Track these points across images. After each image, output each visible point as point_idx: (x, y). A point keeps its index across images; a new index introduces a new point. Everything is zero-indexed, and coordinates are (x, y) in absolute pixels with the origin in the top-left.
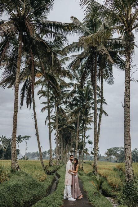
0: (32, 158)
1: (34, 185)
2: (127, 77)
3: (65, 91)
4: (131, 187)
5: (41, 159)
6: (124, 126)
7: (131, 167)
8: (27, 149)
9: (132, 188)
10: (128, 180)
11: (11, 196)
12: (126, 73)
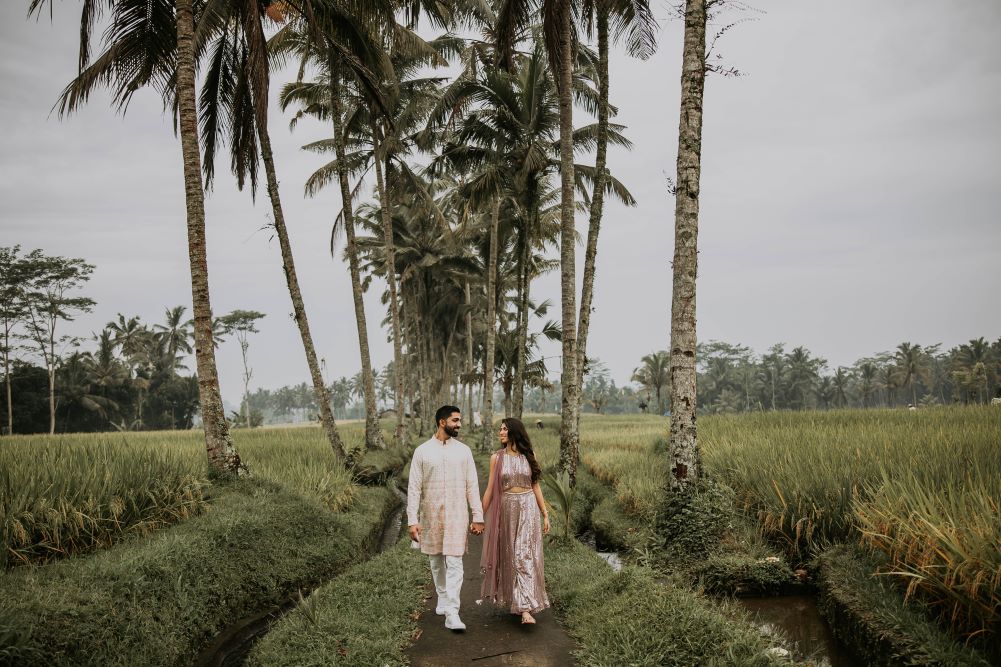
0: (276, 414)
1: (310, 524)
2: (689, 53)
3: (420, 82)
4: (685, 506)
5: (328, 421)
6: (671, 273)
7: (690, 437)
8: (248, 375)
9: (689, 512)
10: (675, 484)
11: (232, 564)
12: (686, 33)
